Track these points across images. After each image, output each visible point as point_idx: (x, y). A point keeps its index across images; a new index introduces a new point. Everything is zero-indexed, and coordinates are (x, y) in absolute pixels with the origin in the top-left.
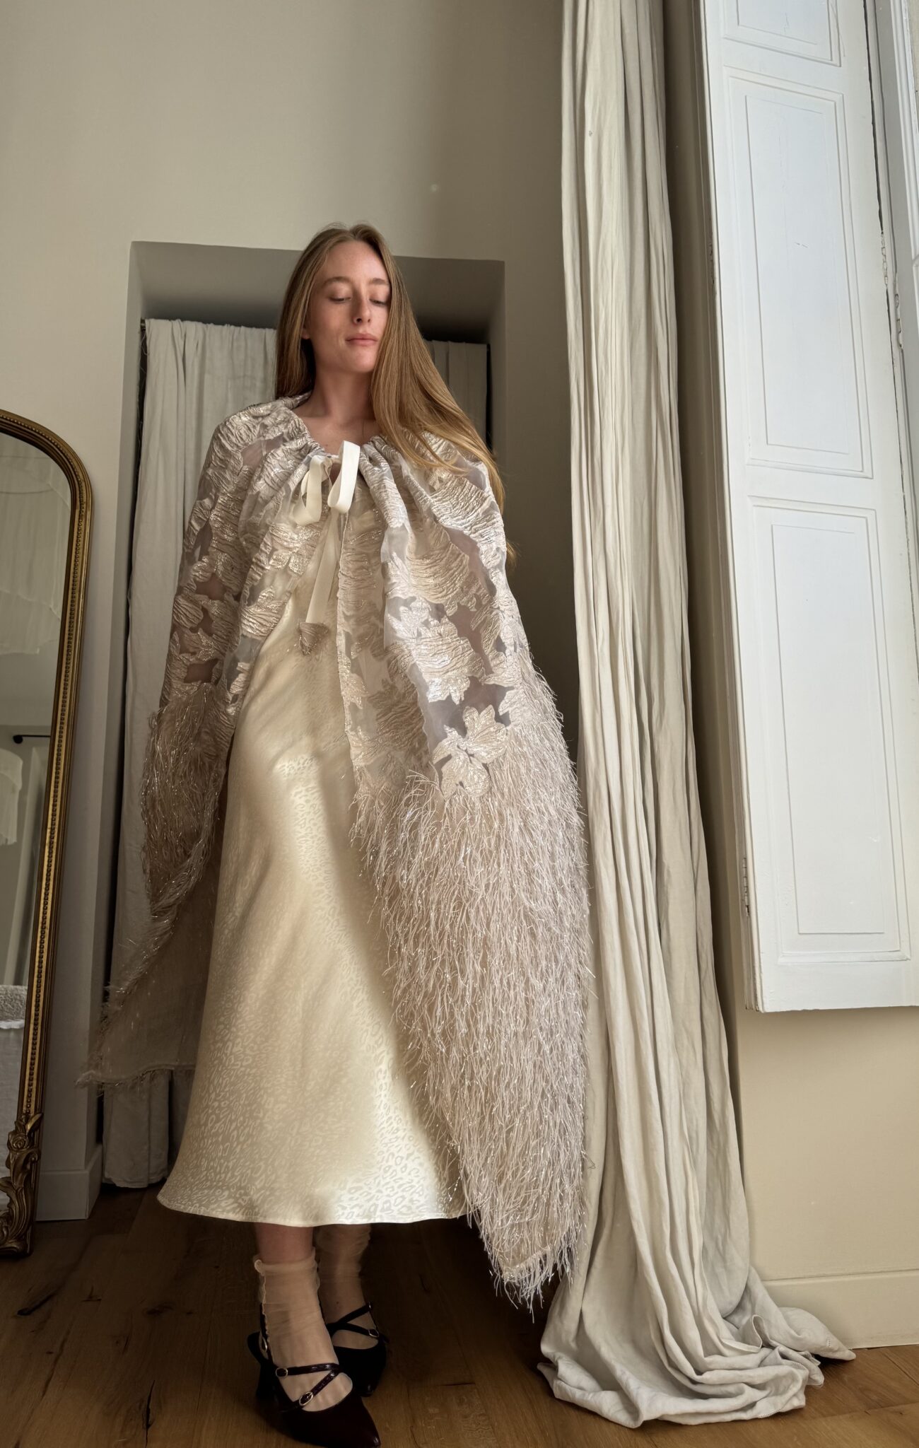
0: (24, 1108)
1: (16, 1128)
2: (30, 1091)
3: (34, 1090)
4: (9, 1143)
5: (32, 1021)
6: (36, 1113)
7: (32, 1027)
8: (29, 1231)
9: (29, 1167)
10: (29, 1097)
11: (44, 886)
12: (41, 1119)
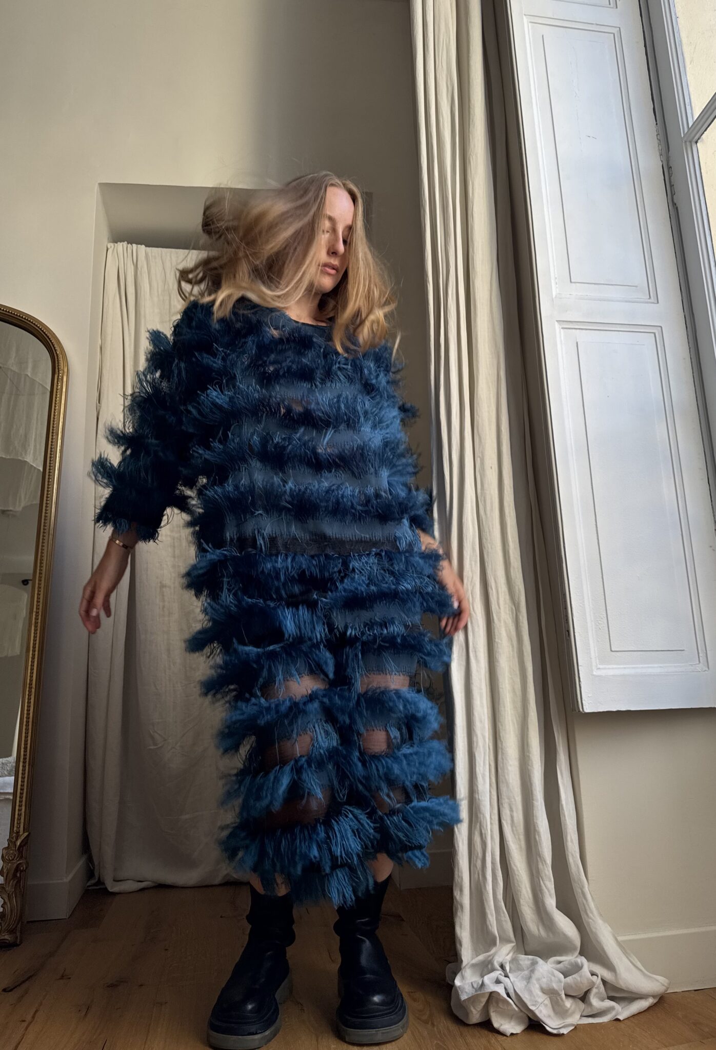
0: (15, 829)
1: (9, 844)
2: (20, 815)
3: (23, 814)
4: (3, 855)
5: (22, 760)
6: (24, 833)
7: (21, 764)
8: (19, 926)
9: (18, 875)
10: (19, 819)
11: (31, 656)
12: (28, 836)
